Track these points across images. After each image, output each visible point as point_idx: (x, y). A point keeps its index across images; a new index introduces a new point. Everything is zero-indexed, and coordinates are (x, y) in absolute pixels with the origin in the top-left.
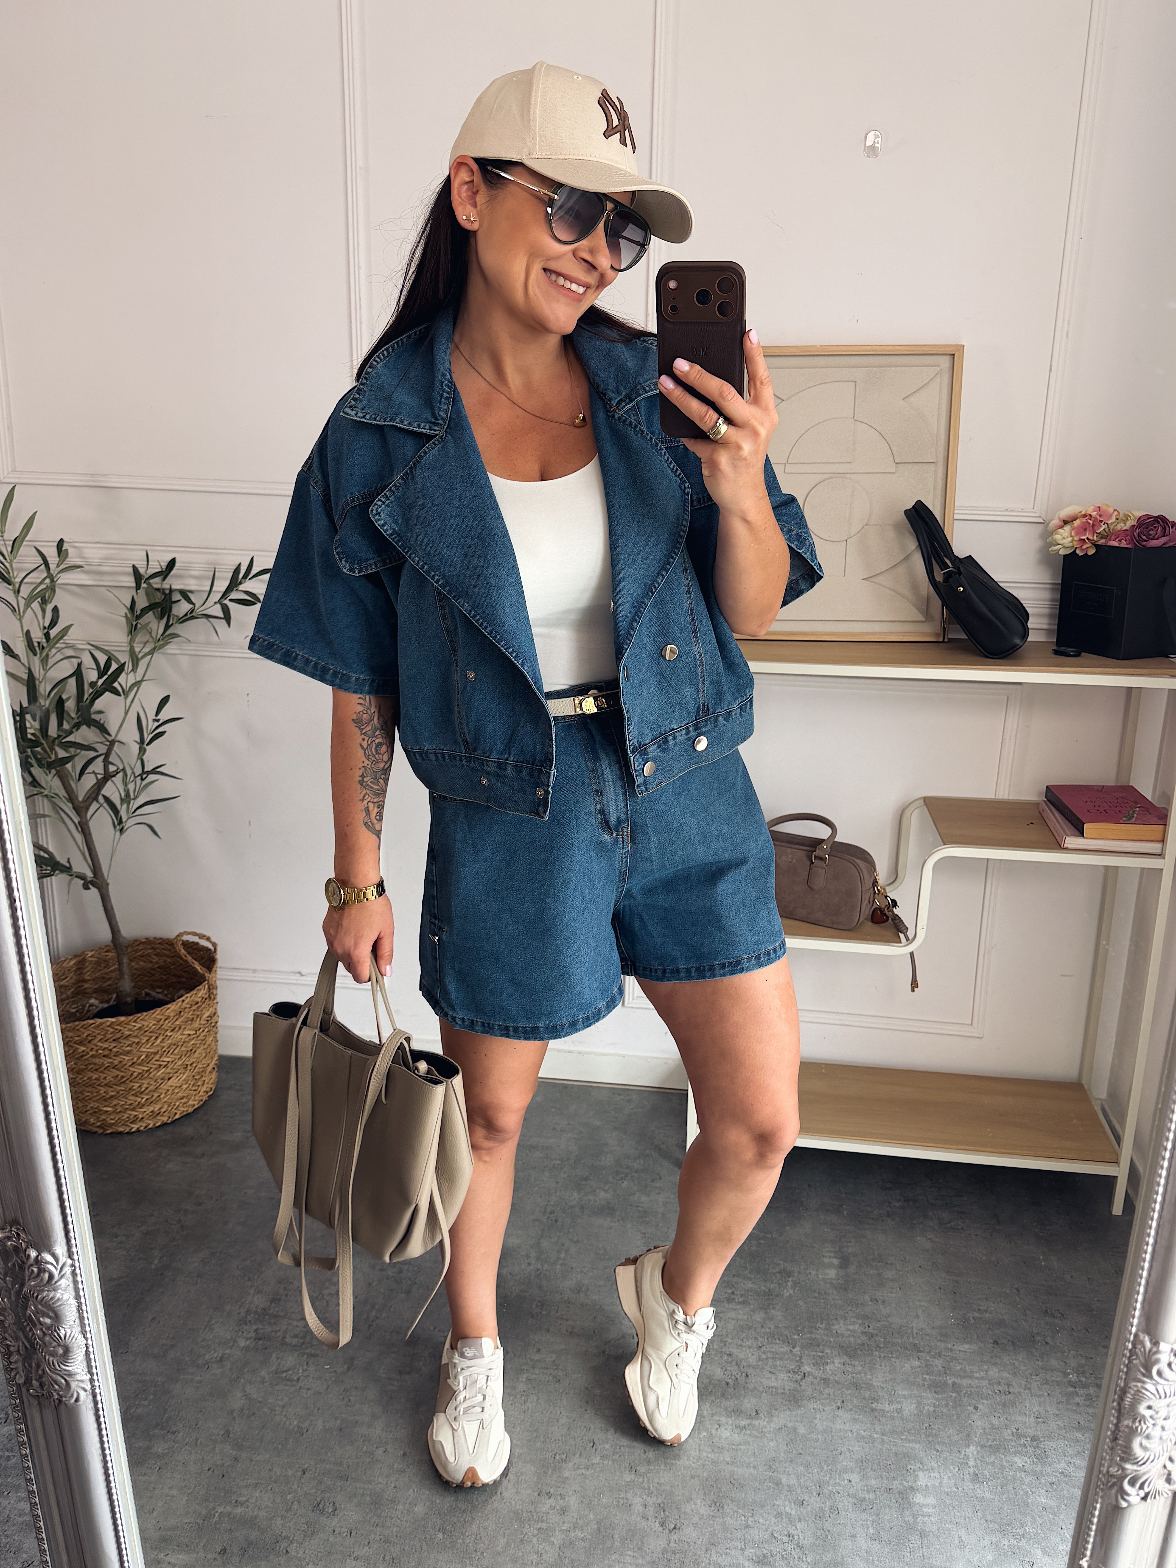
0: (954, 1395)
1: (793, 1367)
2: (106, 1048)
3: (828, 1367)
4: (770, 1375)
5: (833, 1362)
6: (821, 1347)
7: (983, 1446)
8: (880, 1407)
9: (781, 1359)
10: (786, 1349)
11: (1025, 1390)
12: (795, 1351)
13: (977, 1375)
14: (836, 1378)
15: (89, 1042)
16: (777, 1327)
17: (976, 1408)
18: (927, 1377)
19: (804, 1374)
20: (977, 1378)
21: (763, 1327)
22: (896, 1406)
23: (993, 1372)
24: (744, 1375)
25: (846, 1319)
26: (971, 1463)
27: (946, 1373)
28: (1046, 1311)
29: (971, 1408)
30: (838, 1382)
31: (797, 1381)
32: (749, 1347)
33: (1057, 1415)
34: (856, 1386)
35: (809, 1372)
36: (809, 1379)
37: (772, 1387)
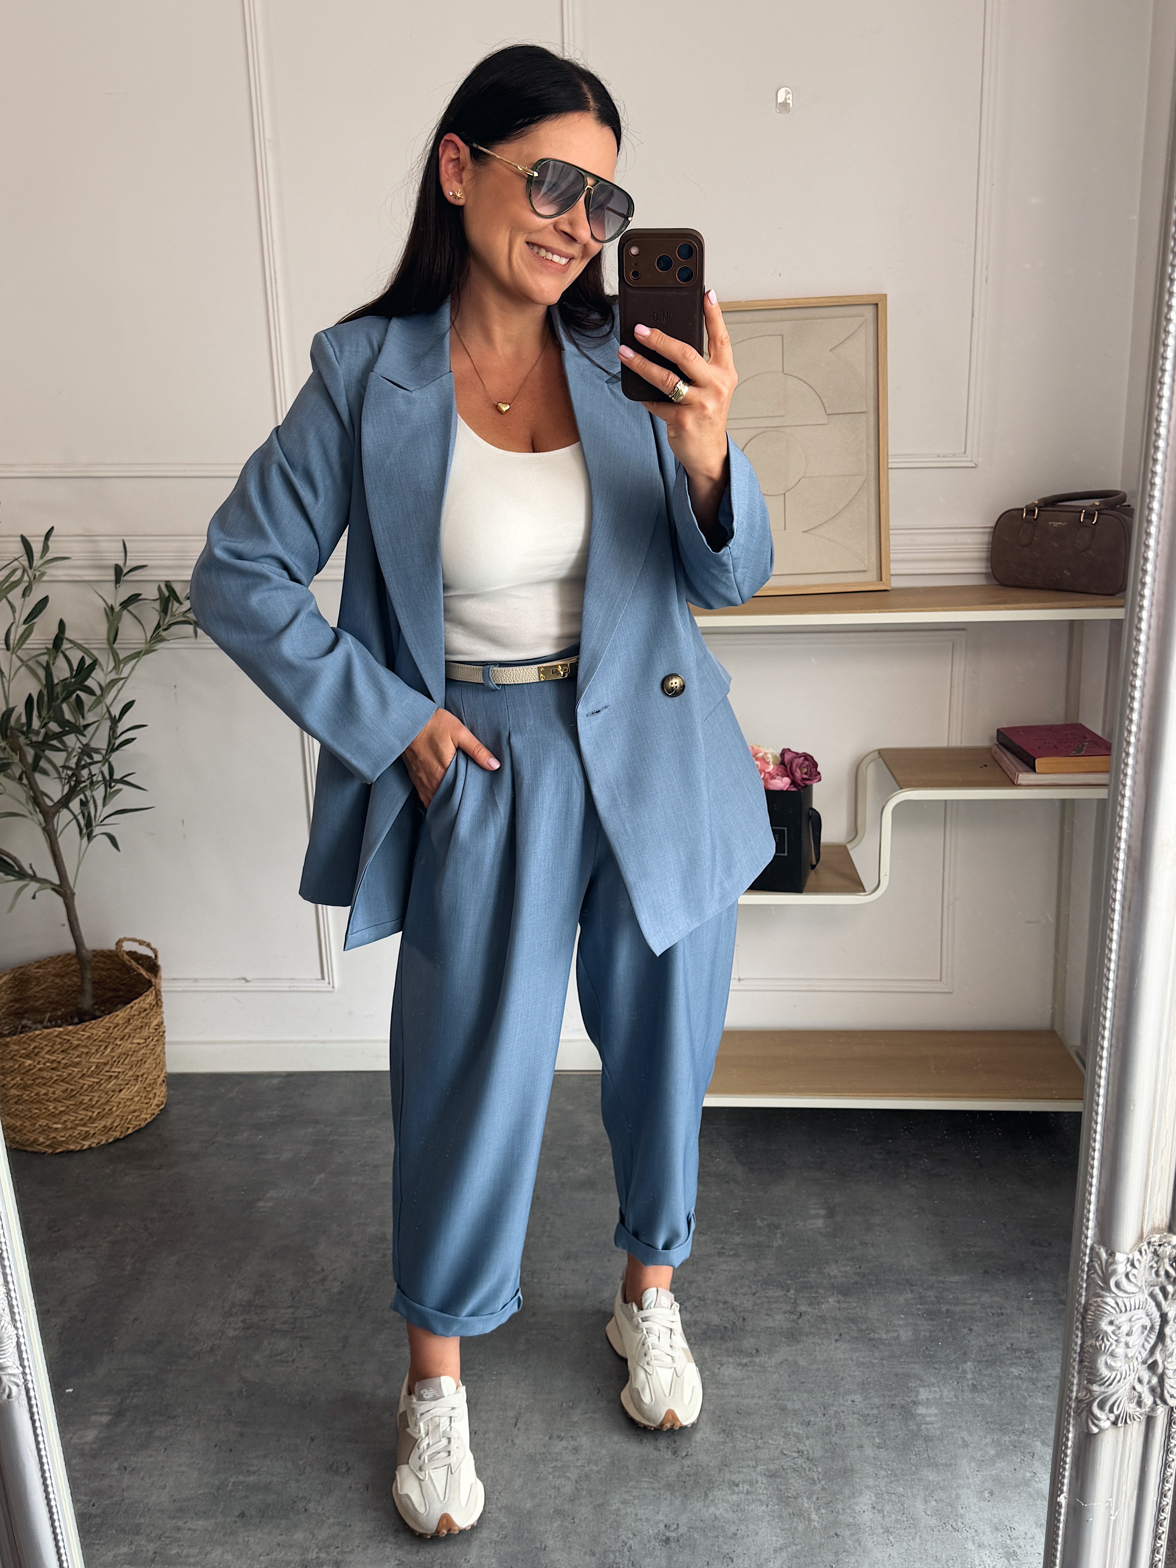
0: (948, 1320)
1: (789, 1308)
2: (54, 1061)
3: (823, 1306)
4: (767, 1317)
5: (828, 1301)
6: (815, 1289)
7: (980, 1362)
8: (877, 1336)
9: (776, 1302)
10: (780, 1293)
11: (1017, 1310)
12: (789, 1294)
13: (970, 1301)
14: (833, 1315)
15: (36, 1055)
16: (770, 1274)
17: (971, 1330)
18: (921, 1307)
19: (801, 1314)
20: (970, 1305)
21: (755, 1275)
22: (892, 1334)
23: (986, 1298)
24: (741, 1319)
25: (836, 1262)
26: (969, 1376)
27: (939, 1302)
29: (966, 1331)
30: (834, 1318)
31: (793, 1321)
32: (744, 1293)
34: (852, 1320)
35: (805, 1312)
36: (806, 1318)
37: (768, 1328)
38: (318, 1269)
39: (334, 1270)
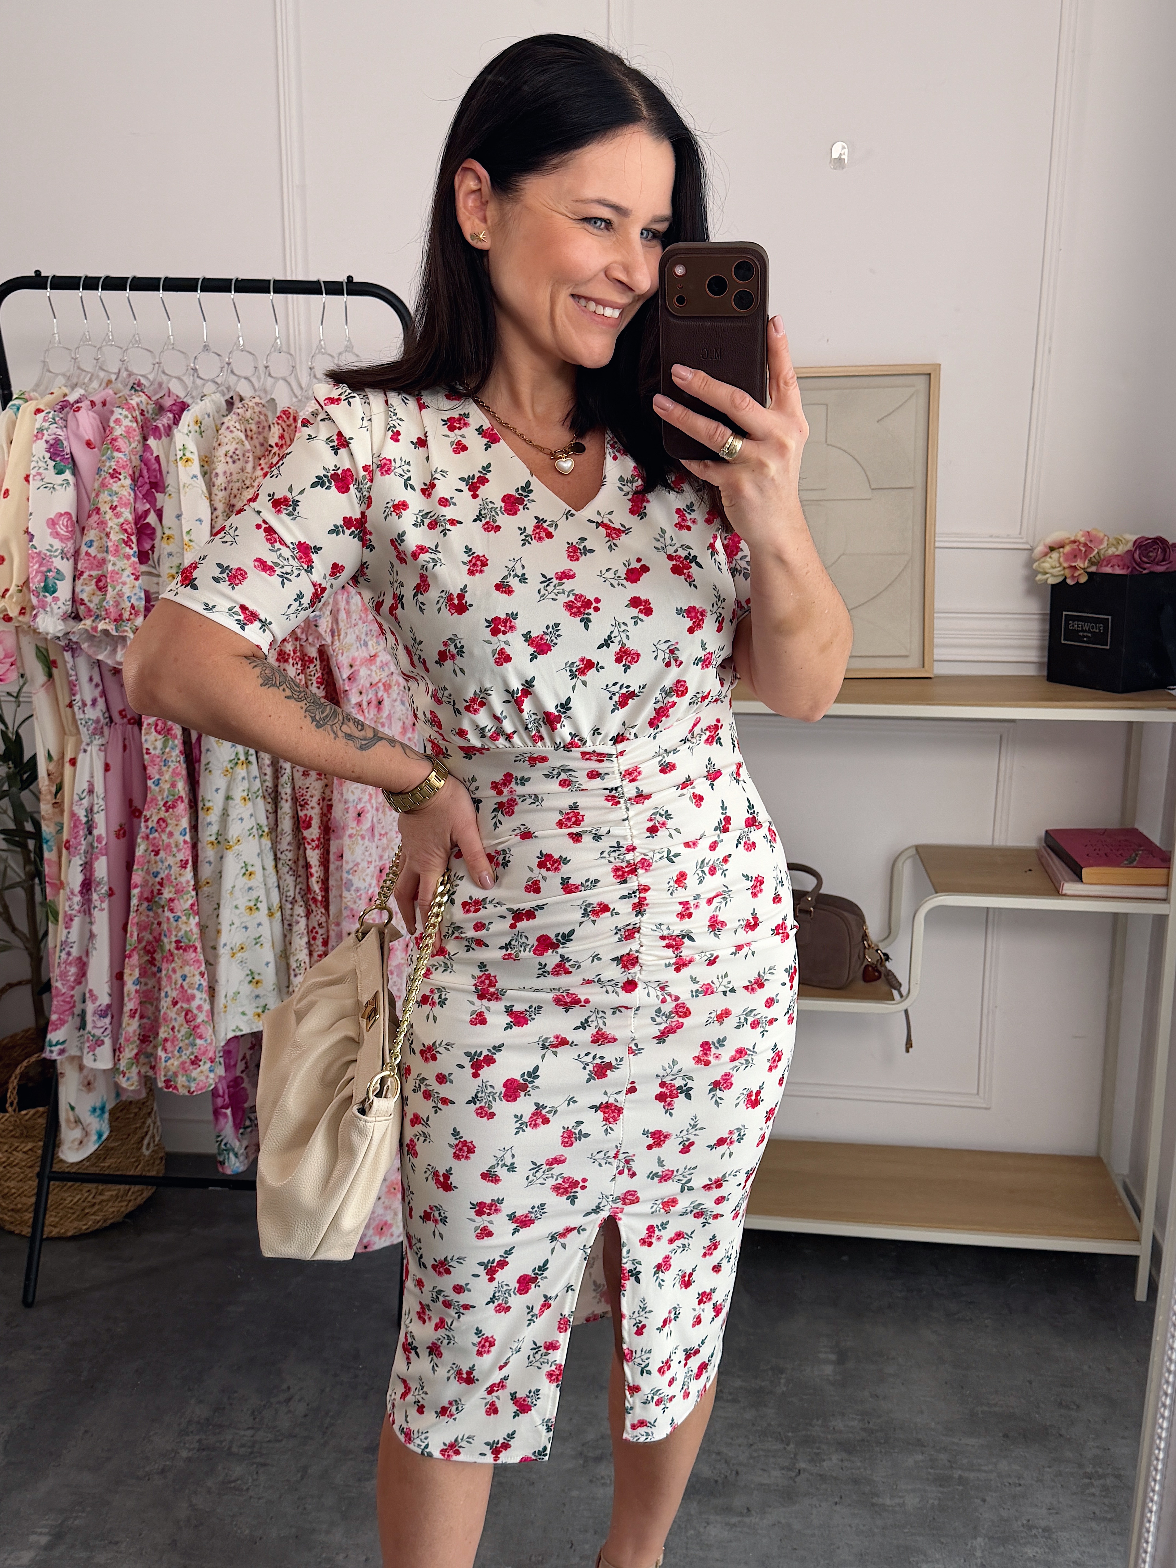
0: (960, 1488)
1: (787, 1464)
3: (825, 1464)
4: (762, 1473)
5: (830, 1459)
6: (817, 1445)
7: (991, 1538)
8: (880, 1501)
9: (774, 1457)
10: (779, 1446)
11: (1037, 1481)
12: (789, 1448)
13: (986, 1468)
14: (834, 1474)
16: (769, 1425)
17: (984, 1501)
18: (932, 1471)
19: (799, 1471)
20: (985, 1472)
21: (753, 1425)
22: (897, 1500)
23: (1003, 1466)
24: (734, 1472)
25: (843, 1415)
26: (978, 1554)
27: (951, 1467)
28: (1061, 1404)
29: (978, 1501)
30: (836, 1478)
31: (791, 1478)
32: (740, 1446)
33: (1071, 1506)
34: (856, 1482)
35: (804, 1470)
36: (803, 1476)
37: (764, 1485)
38: (284, 1387)
39: (301, 1389)
